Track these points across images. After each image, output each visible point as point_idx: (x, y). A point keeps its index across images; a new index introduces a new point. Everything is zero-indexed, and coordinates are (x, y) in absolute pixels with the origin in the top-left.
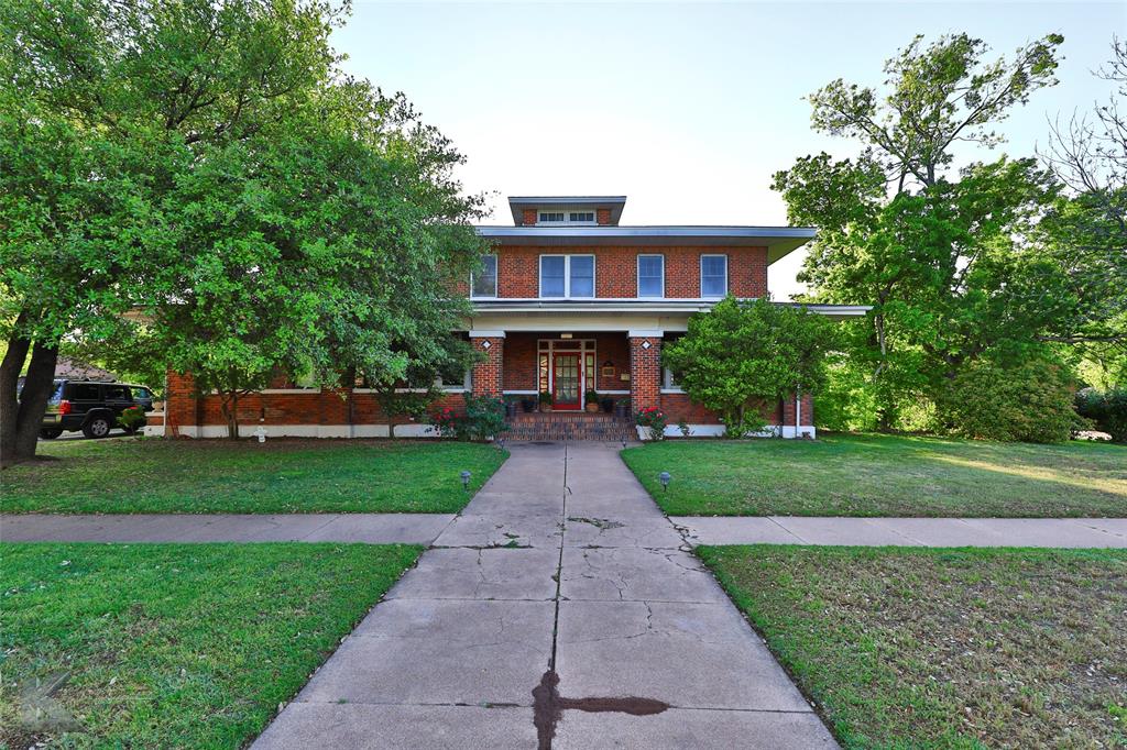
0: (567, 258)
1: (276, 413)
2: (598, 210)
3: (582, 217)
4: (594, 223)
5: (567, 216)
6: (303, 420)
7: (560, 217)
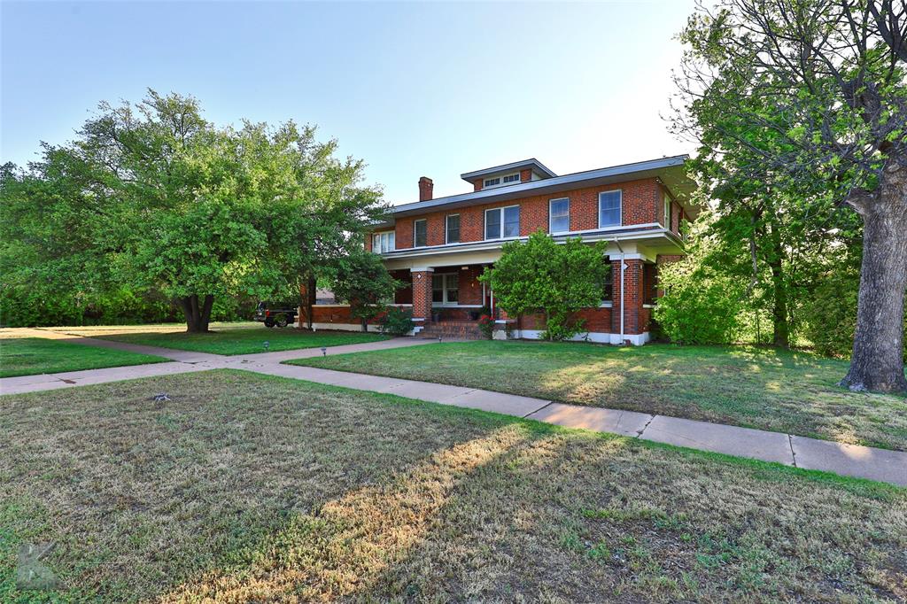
0: (502, 210)
1: (336, 317)
2: (521, 172)
3: (511, 179)
4: (519, 182)
5: (502, 180)
6: (346, 321)
7: (497, 181)
